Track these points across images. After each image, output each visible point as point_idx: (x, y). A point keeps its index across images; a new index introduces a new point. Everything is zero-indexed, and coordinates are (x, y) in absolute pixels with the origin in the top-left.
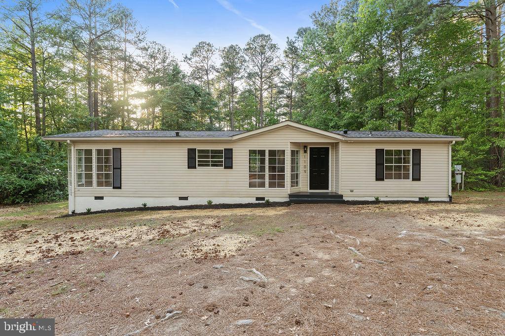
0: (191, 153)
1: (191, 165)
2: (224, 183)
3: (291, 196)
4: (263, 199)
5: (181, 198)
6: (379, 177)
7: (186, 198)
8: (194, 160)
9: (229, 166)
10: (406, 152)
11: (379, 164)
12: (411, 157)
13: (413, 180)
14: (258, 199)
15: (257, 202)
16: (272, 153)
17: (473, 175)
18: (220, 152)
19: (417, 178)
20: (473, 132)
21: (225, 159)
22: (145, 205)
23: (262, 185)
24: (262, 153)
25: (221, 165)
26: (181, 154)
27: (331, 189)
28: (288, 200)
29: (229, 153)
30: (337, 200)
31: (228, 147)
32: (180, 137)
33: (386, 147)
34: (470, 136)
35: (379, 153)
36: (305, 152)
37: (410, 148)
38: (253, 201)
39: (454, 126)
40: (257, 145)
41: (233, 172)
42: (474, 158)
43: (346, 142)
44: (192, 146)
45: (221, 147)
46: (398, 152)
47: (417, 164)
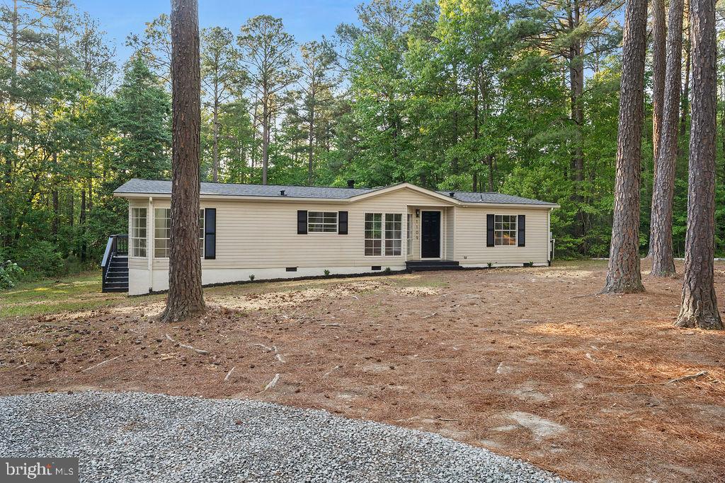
0: (302, 215)
1: (302, 230)
2: (339, 250)
3: (408, 263)
4: (379, 268)
5: (288, 269)
6: (490, 244)
7: (294, 269)
8: (304, 223)
9: (344, 231)
10: (513, 218)
11: (490, 230)
12: (517, 223)
13: (519, 246)
14: (374, 268)
15: (374, 271)
16: (389, 217)
17: (563, 243)
18: (334, 214)
19: (522, 244)
20: (562, 197)
21: (340, 223)
22: (252, 278)
23: (378, 252)
24: (379, 216)
25: (335, 231)
26: (289, 217)
27: (443, 256)
28: (405, 268)
29: (344, 216)
30: (453, 266)
31: (343, 209)
32: (286, 196)
33: (496, 213)
34: (559, 201)
35: (490, 217)
36: (418, 216)
37: (516, 214)
38: (369, 270)
39: (545, 189)
40: (373, 208)
41: (348, 238)
42: (563, 224)
43: (461, 207)
44: (303, 208)
45: (336, 210)
46: (506, 218)
47: (522, 230)
